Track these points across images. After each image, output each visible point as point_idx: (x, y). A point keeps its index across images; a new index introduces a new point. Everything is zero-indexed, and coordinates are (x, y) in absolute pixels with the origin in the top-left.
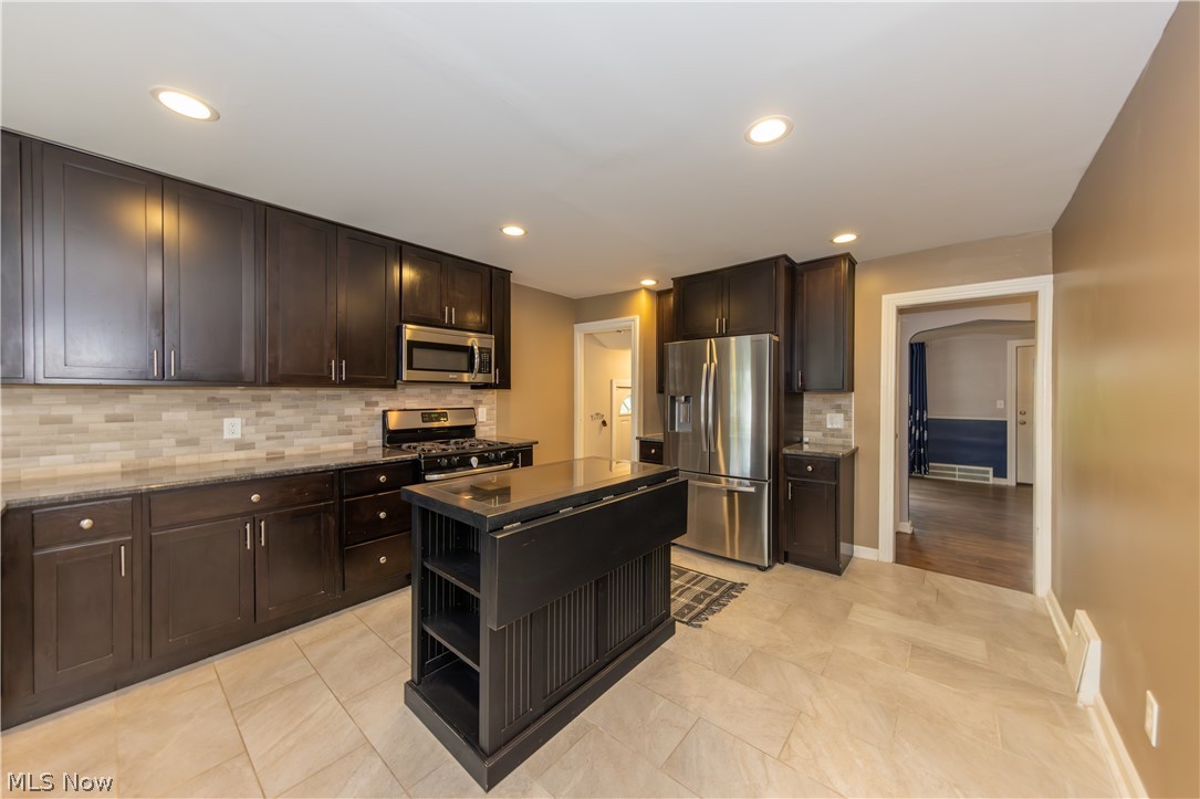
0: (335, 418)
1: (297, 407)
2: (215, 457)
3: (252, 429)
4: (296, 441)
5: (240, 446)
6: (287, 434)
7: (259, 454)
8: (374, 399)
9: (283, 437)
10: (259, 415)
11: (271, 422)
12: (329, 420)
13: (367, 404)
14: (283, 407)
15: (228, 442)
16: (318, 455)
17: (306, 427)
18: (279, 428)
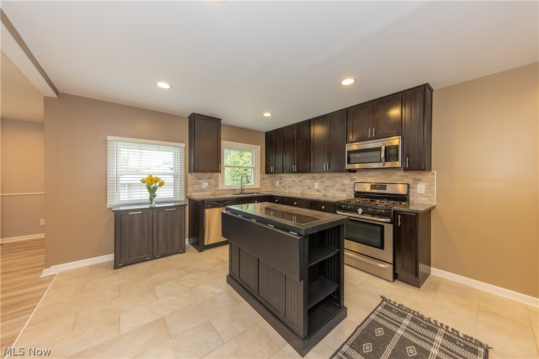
0: (340, 184)
1: (330, 180)
2: (313, 193)
3: (320, 186)
4: (330, 192)
5: (318, 191)
6: (327, 189)
7: (321, 194)
8: (354, 177)
9: (326, 190)
10: (322, 182)
11: (324, 185)
12: (338, 185)
13: (352, 180)
14: (327, 180)
15: (316, 189)
16: (336, 197)
17: (332, 187)
18: (326, 187)
